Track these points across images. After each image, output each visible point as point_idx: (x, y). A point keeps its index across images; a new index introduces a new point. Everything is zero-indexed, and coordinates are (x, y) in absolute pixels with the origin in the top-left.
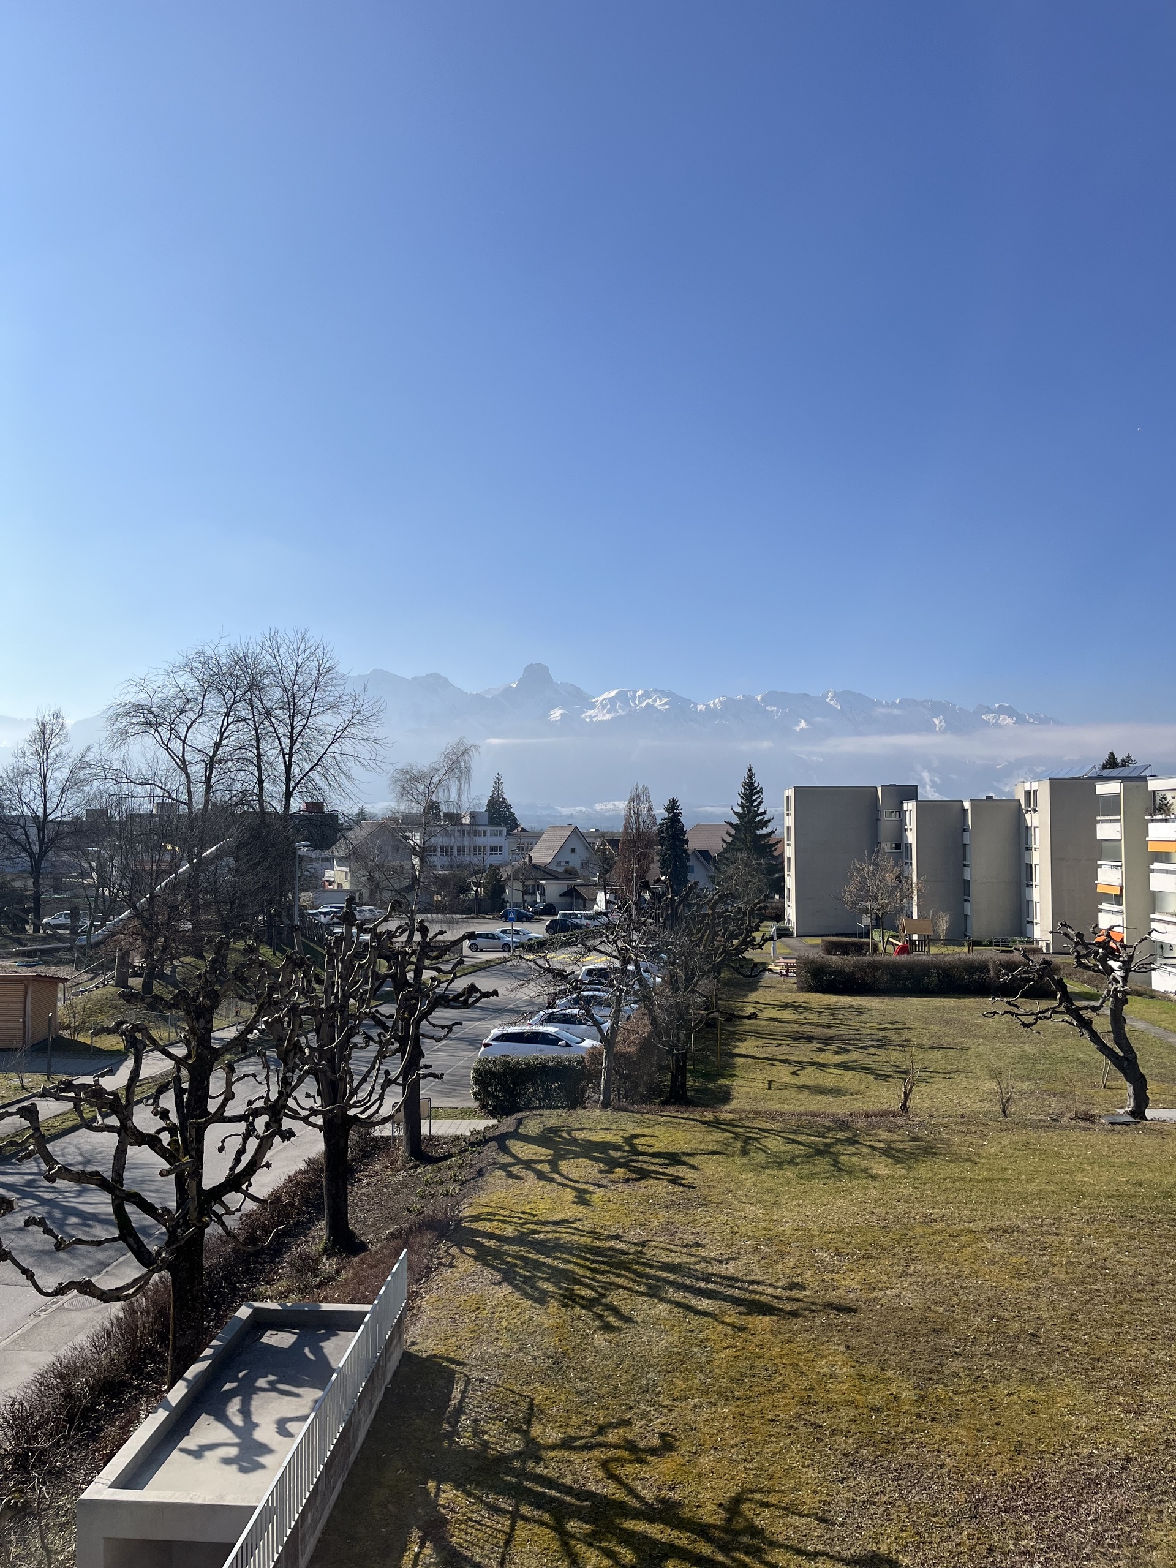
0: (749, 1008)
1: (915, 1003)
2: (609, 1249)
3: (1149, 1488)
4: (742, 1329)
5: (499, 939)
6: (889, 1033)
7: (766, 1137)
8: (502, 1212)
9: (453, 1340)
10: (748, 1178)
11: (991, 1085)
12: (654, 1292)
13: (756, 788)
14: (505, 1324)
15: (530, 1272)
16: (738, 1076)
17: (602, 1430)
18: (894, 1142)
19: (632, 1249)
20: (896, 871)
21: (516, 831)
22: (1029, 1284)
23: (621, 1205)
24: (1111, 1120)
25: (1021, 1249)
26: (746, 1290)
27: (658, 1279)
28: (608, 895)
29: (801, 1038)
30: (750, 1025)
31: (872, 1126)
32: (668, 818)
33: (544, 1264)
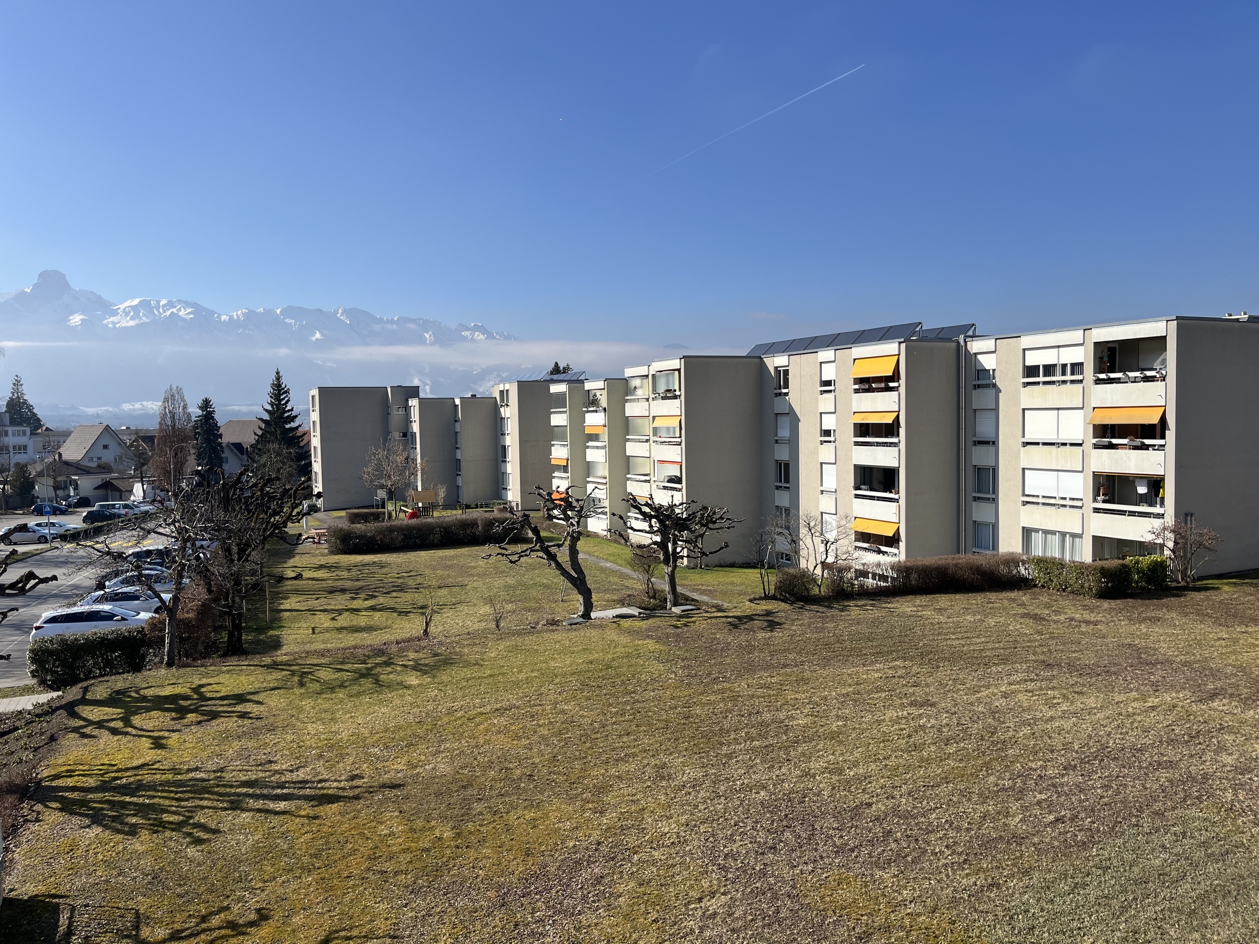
0: (289, 572)
1: (424, 554)
2: (190, 780)
3: (613, 859)
4: (316, 817)
5: (34, 532)
6: (406, 580)
7: (318, 670)
8: (81, 767)
9: (53, 879)
10: (307, 704)
11: (487, 609)
12: (236, 805)
13: (283, 389)
14: (100, 857)
15: (117, 812)
16: (285, 627)
17: (204, 919)
18: (421, 659)
19: (212, 776)
20: (405, 454)
21: (40, 431)
22: (525, 742)
23: (197, 743)
24: (570, 622)
25: (517, 719)
26: (316, 788)
27: (238, 795)
28: (145, 486)
29: (335, 591)
30: (291, 585)
31: (402, 650)
32: (202, 416)
33: (130, 803)
